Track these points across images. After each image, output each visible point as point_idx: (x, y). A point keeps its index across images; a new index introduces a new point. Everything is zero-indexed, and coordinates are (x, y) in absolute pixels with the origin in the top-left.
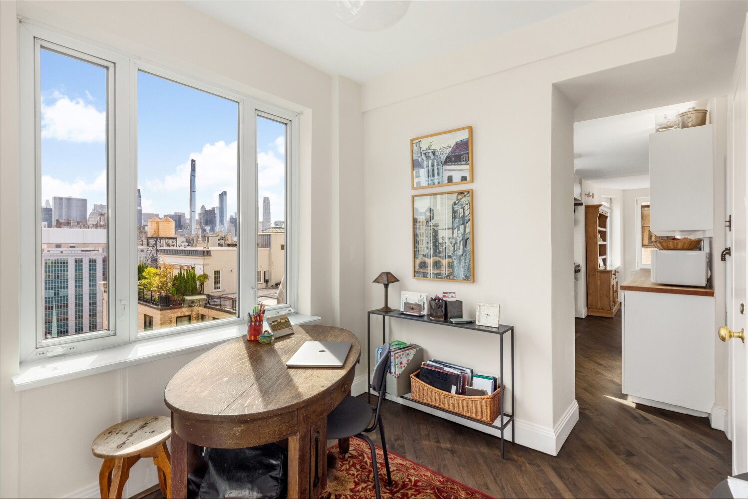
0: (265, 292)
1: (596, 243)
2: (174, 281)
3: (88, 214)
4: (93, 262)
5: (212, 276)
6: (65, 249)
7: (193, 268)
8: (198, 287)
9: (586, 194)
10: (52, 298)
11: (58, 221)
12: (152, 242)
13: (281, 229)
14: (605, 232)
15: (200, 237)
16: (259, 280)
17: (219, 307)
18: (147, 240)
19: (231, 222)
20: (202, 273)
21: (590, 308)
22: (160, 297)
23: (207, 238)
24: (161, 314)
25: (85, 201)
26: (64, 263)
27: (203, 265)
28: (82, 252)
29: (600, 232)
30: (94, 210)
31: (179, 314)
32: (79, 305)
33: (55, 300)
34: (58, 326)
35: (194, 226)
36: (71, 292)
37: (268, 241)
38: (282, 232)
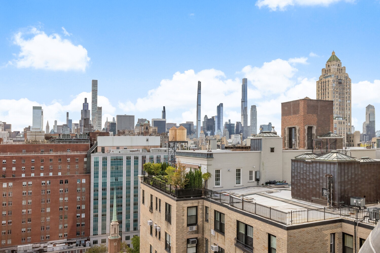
0: (257, 190)
2: (186, 178)
3: (135, 125)
4: (136, 158)
5: (213, 174)
6: (121, 150)
7: (199, 167)
8: (203, 183)
10: (114, 182)
11: (118, 131)
12: (172, 144)
13: (271, 134)
15: (204, 141)
16: (251, 178)
17: (219, 202)
18: (169, 143)
19: (226, 127)
20: (206, 172)
22: (176, 190)
23: (209, 141)
24: (177, 204)
25: (133, 117)
26: (121, 159)
27: (207, 165)
28: (131, 152)
30: (138, 122)
31: (190, 205)
32: (128, 188)
33: (116, 184)
34: (117, 202)
35: (199, 131)
36: (124, 179)
37: (259, 144)
38: (271, 137)
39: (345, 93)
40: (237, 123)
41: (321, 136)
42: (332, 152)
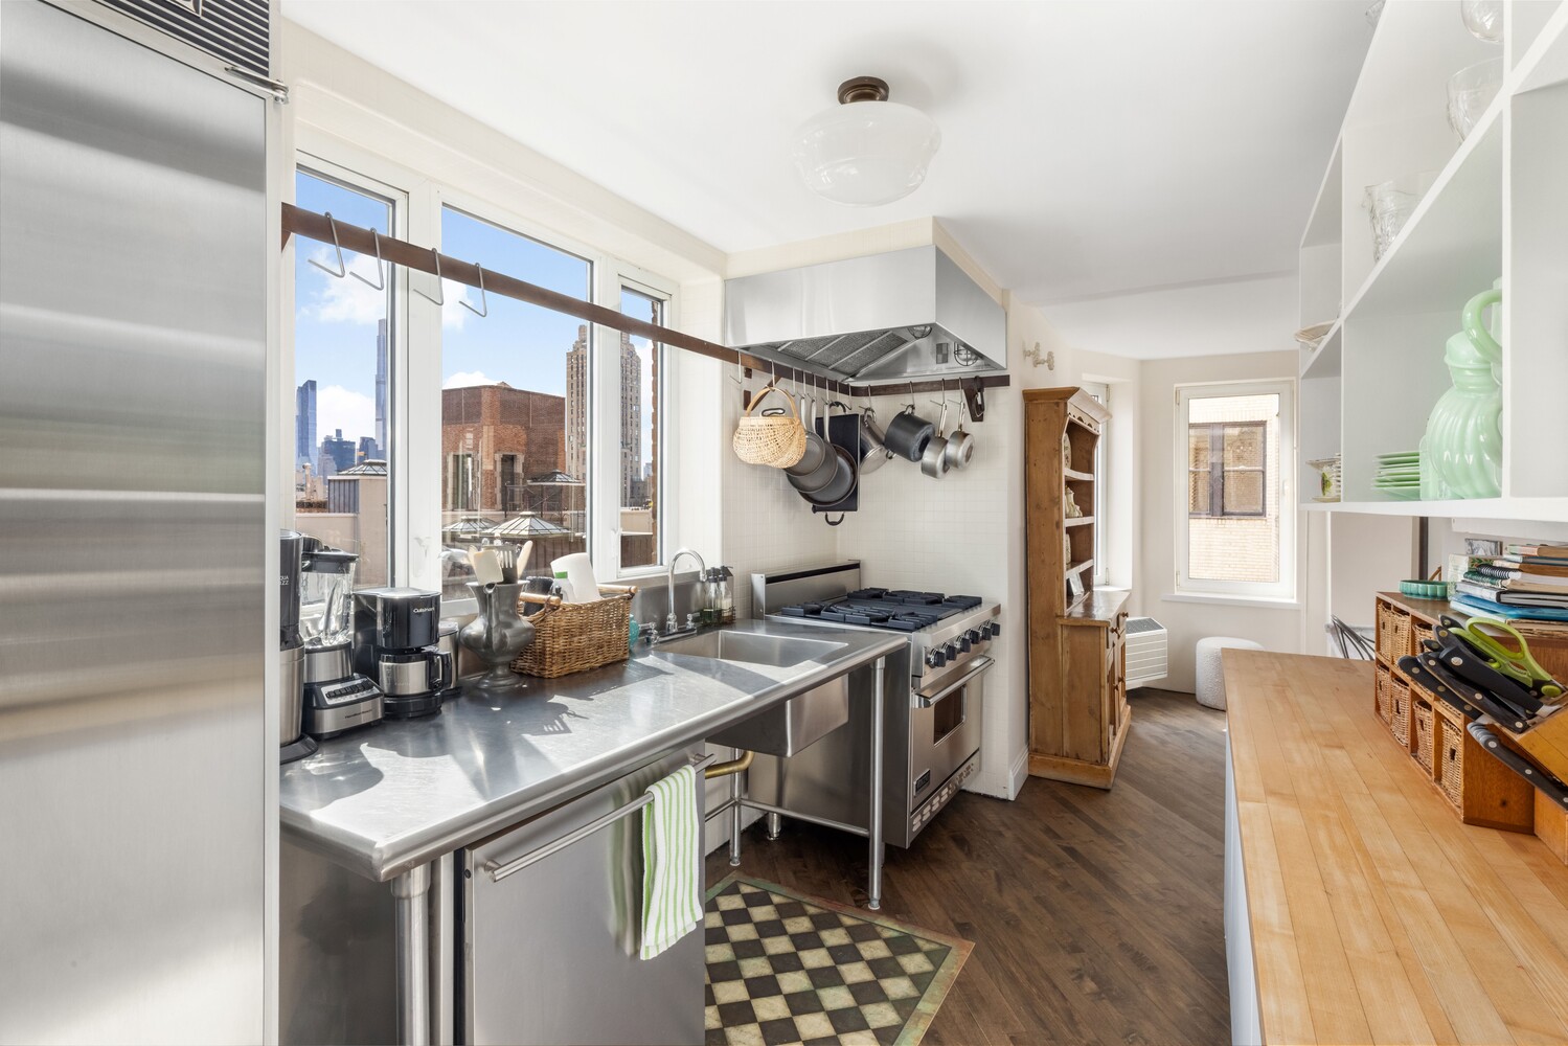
1: (1058, 524)
9: (1027, 354)
14: (1090, 484)
19: (327, 451)
21: (1036, 751)
29: (1071, 484)
37: (352, 495)
38: (378, 475)
39: (629, 389)
40: (363, 439)
41: (535, 479)
42: (522, 516)
